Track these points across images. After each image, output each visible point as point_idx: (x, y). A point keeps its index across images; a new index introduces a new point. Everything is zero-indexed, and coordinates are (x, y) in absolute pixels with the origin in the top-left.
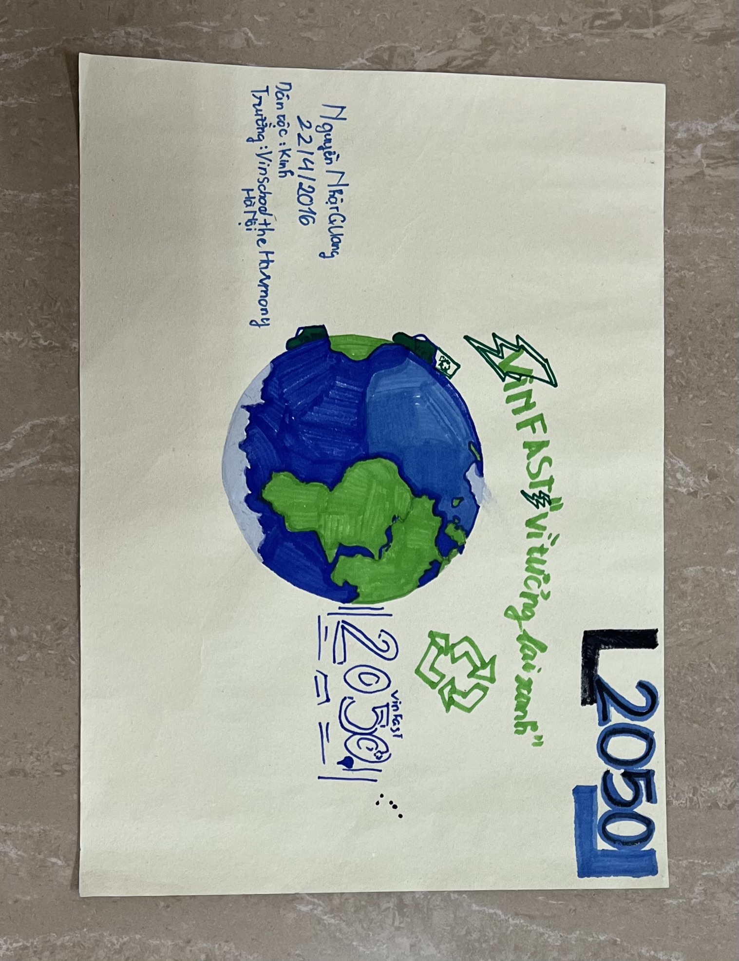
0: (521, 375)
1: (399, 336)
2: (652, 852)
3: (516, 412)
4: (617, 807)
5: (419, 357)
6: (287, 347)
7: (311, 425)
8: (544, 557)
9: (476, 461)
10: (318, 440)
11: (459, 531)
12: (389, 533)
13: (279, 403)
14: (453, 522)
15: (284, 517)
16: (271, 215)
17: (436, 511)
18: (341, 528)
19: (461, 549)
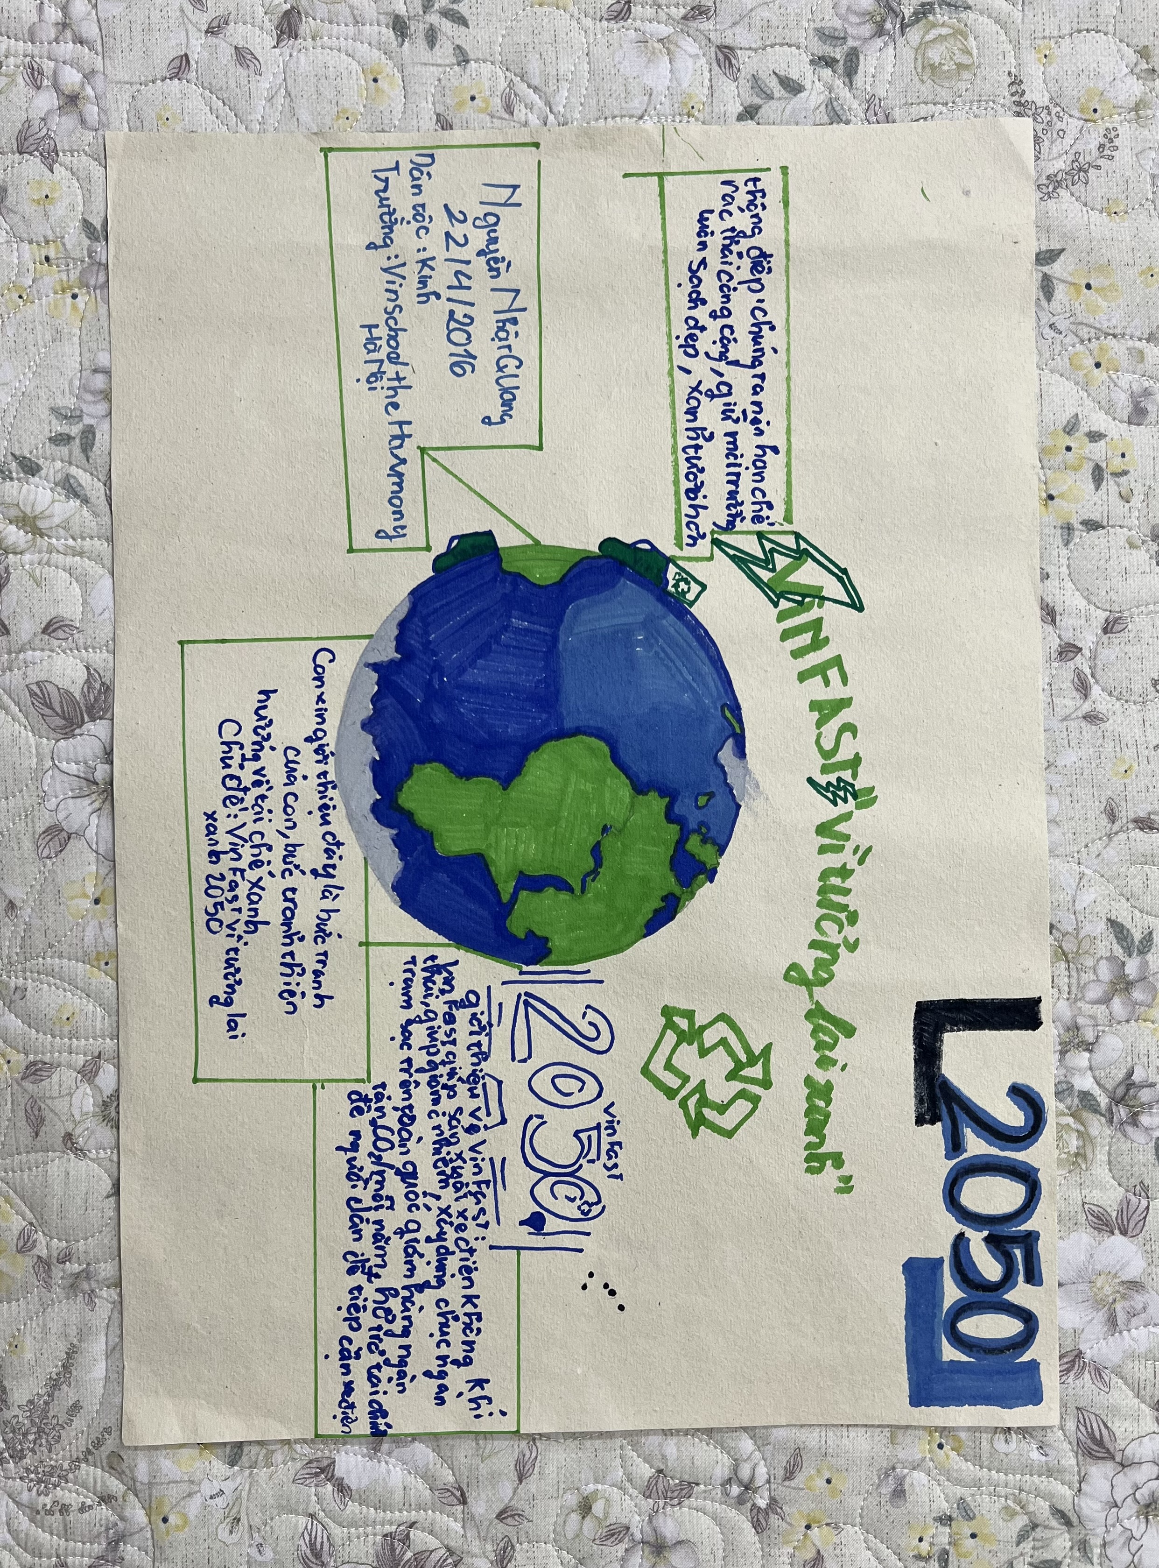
0: (804, 596)
1: (609, 543)
2: (1033, 1366)
3: (796, 654)
4: (974, 1292)
5: (641, 575)
6: (434, 569)
7: (473, 689)
8: (849, 883)
9: (734, 735)
10: (485, 712)
11: (709, 846)
12: (596, 852)
13: (422, 656)
14: (698, 831)
15: (432, 833)
16: (407, 364)
17: (670, 816)
18: (521, 848)
19: (711, 875)
